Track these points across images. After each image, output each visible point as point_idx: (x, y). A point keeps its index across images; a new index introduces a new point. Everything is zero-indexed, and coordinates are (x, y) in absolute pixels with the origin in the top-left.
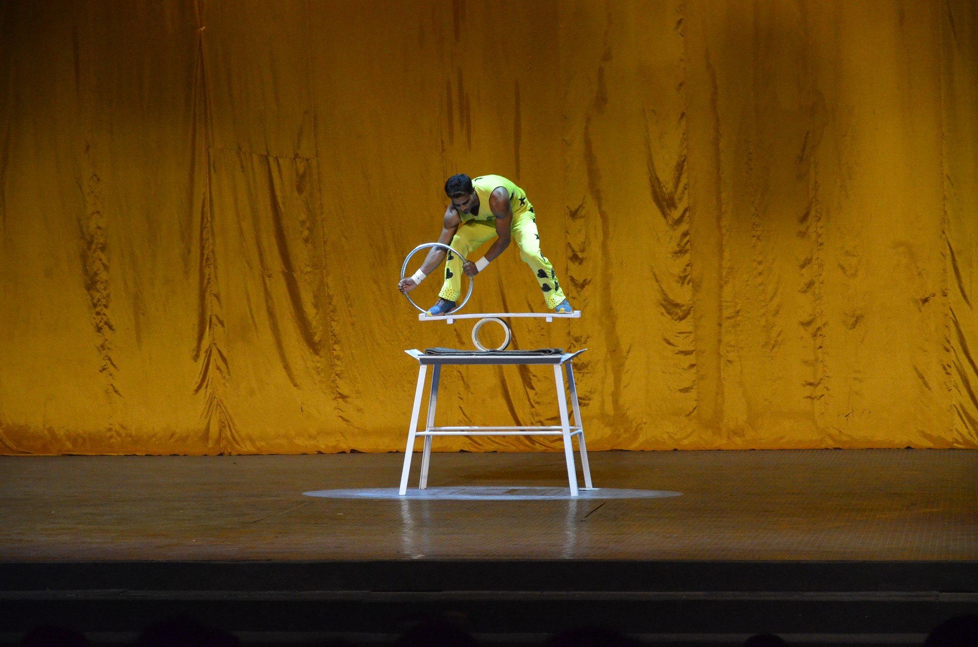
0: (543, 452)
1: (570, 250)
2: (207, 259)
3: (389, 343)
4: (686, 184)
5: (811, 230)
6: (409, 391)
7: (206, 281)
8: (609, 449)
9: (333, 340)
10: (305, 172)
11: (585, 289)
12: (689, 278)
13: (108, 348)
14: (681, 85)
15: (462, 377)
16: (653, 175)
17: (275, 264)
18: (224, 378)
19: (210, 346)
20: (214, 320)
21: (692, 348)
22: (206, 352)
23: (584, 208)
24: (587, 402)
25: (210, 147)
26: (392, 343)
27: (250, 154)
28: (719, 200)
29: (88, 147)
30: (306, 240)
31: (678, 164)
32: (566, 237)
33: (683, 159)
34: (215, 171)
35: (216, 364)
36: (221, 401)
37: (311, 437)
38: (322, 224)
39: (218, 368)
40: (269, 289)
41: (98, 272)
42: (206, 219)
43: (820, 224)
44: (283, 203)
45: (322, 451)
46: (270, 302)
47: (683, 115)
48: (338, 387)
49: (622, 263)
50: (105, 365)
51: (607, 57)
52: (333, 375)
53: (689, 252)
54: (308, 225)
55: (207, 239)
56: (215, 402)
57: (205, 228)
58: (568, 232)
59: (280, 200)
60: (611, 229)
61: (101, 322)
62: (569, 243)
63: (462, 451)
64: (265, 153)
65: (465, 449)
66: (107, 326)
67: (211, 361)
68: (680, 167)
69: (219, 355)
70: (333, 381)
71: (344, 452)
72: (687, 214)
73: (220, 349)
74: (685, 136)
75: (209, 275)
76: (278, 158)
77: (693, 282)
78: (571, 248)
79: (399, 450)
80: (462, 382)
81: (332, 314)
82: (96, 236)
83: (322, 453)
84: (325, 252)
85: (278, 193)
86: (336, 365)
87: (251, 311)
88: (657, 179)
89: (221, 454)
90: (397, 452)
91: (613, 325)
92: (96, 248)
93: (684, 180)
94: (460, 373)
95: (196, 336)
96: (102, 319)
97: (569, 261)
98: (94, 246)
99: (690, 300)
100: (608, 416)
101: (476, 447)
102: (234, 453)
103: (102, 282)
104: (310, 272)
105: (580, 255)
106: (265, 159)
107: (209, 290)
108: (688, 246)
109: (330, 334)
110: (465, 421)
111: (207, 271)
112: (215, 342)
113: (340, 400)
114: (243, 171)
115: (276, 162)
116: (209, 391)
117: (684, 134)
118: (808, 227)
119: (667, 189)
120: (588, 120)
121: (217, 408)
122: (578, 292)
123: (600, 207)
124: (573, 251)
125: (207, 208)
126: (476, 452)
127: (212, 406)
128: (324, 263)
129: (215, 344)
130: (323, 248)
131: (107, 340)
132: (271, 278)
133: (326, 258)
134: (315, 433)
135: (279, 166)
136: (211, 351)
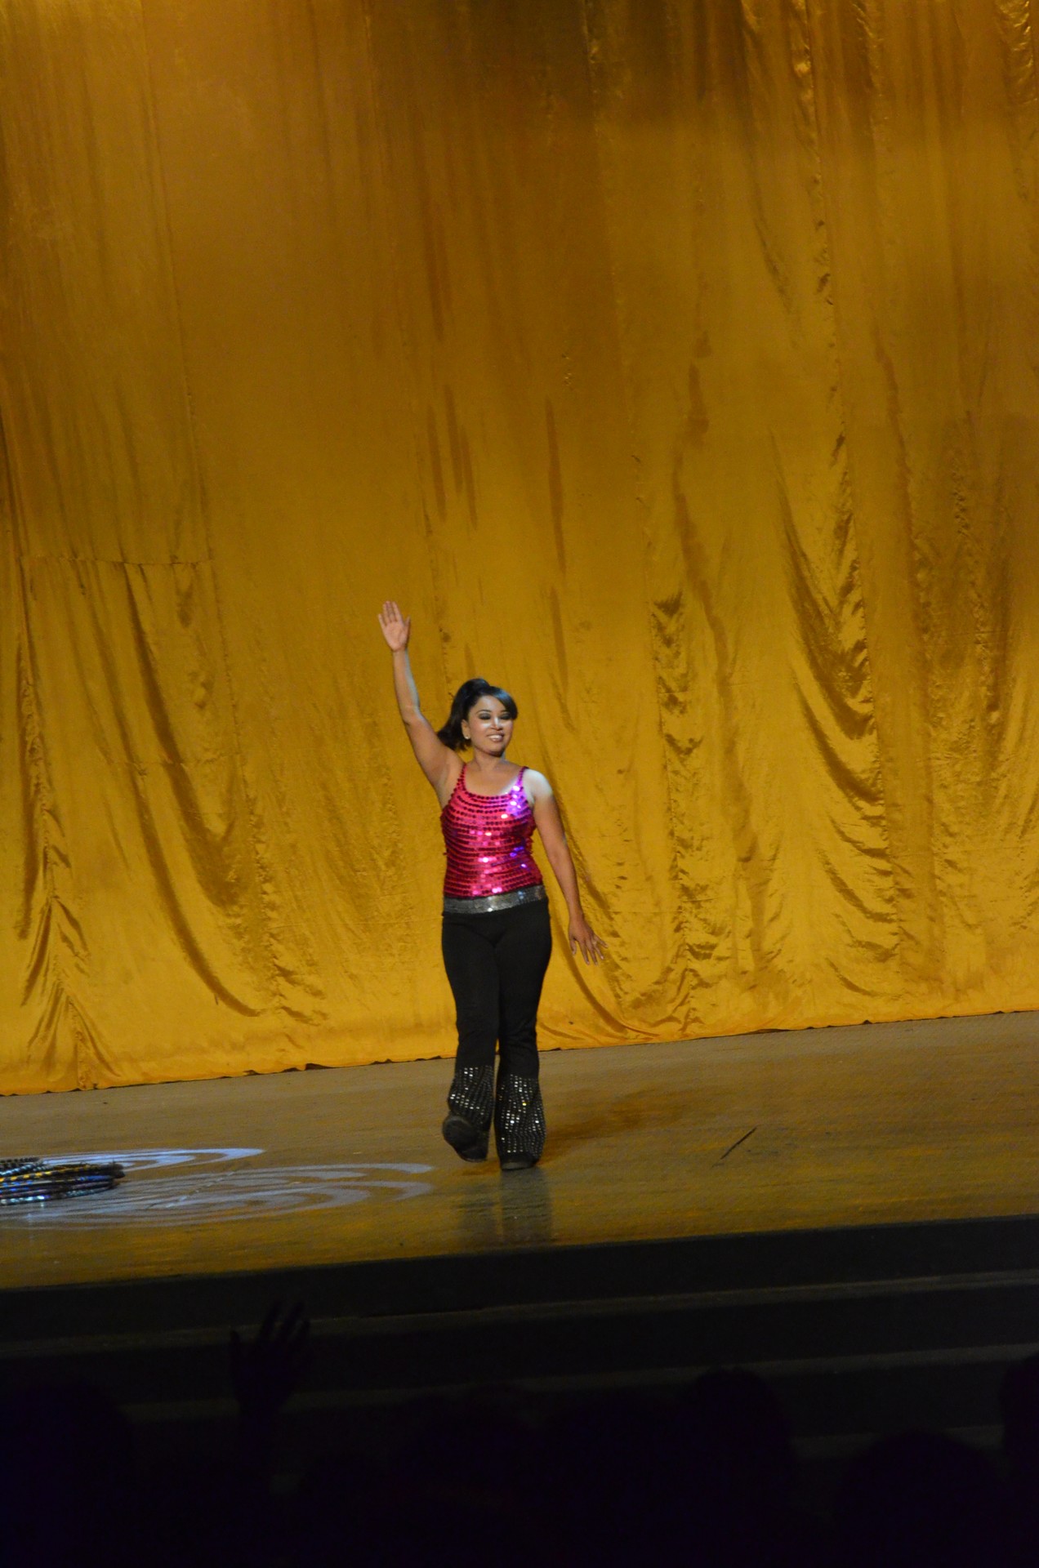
0: (643, 1045)
1: (663, 690)
2: (33, 750)
3: (359, 873)
4: (854, 561)
6: (400, 955)
7: (33, 788)
8: (754, 1030)
9: (261, 876)
10: (191, 587)
11: (693, 755)
12: (873, 720)
14: (834, 389)
16: (795, 548)
17: (150, 751)
18: (76, 955)
19: (47, 904)
20: (52, 855)
21: (883, 845)
22: (42, 912)
23: (681, 614)
24: (708, 952)
25: (22, 554)
26: (365, 874)
27: (93, 562)
30: (201, 706)
31: (838, 528)
32: (654, 668)
33: (845, 517)
34: (34, 596)
35: (61, 932)
36: (74, 996)
37: (235, 1048)
38: (228, 675)
39: (65, 939)
40: (143, 796)
42: (24, 682)
44: (157, 644)
45: (256, 1070)
46: (146, 817)
47: (841, 440)
48: (275, 957)
49: (754, 706)
51: (703, 348)
52: (266, 937)
53: (869, 678)
54: (202, 678)
55: (30, 716)
56: (63, 999)
57: (26, 696)
58: (657, 659)
59: (150, 640)
60: (731, 648)
62: (660, 678)
64: (120, 560)
67: (52, 927)
68: (842, 531)
69: (64, 916)
70: (267, 947)
71: (293, 1070)
73: (65, 905)
74: (847, 477)
75: (38, 778)
76: (143, 566)
77: (878, 730)
78: (665, 685)
79: (393, 1059)
81: (255, 830)
83: (256, 1074)
84: (236, 723)
85: (146, 626)
86: (269, 919)
87: (115, 835)
88: (804, 555)
89: (78, 1090)
90: (388, 1061)
91: (747, 812)
93: (850, 554)
95: (22, 886)
97: (663, 709)
99: (874, 762)
100: (744, 973)
102: (102, 1084)
104: (212, 761)
105: (681, 697)
106: (121, 566)
107: (39, 805)
109: (255, 866)
111: (33, 771)
112: (57, 893)
113: (281, 980)
114: (83, 594)
115: (140, 573)
116: (51, 978)
117: (845, 474)
119: (821, 571)
120: (678, 462)
121: (67, 1009)
122: (682, 761)
123: (708, 609)
124: (669, 690)
125: (26, 662)
127: (59, 1006)
128: (236, 744)
129: (56, 897)
130: (232, 718)
132: (145, 776)
133: (238, 734)
134: (242, 1040)
135: (145, 579)
136: (50, 911)
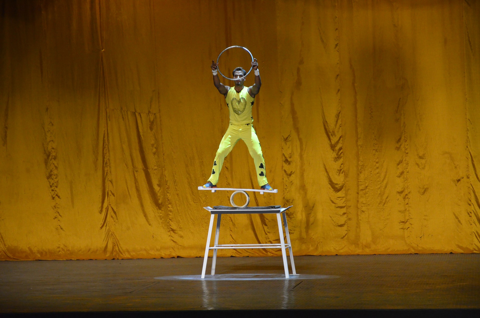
0: (272, 257)
1: (284, 157)
2: (106, 163)
3: (195, 203)
4: (340, 124)
5: (402, 146)
6: (205, 227)
7: (105, 174)
8: (304, 254)
9: (168, 202)
10: (154, 120)
11: (291, 176)
12: (342, 170)
13: (58, 207)
14: (338, 76)
15: (232, 220)
16: (325, 120)
17: (140, 166)
18: (115, 221)
19: (108, 206)
20: (110, 193)
21: (344, 205)
22: (106, 208)
23: (291, 136)
24: (293, 232)
25: (107, 108)
26: (197, 204)
27: (127, 111)
28: (357, 132)
29: (47, 109)
30: (154, 154)
31: (337, 115)
32: (282, 151)
33: (339, 112)
34: (110, 120)
35: (111, 215)
36: (114, 233)
37: (157, 250)
38: (162, 145)
39: (112, 217)
40: (137, 178)
41: (52, 170)
42: (105, 144)
43: (406, 143)
44: (143, 135)
45: (163, 257)
46: (137, 184)
47: (339, 90)
48: (170, 226)
49: (310, 163)
50: (56, 216)
51: (301, 62)
52: (168, 220)
53: (342, 158)
54: (155, 146)
55: (106, 153)
56: (110, 233)
57: (105, 148)
58: (283, 148)
59: (141, 134)
60: (304, 146)
61: (54, 194)
62: (283, 154)
63: (232, 256)
64: (134, 111)
65: (234, 255)
66: (57, 197)
67: (108, 213)
68: (338, 116)
69: (112, 211)
70: (168, 222)
71: (174, 257)
72: (341, 139)
73: (112, 207)
74: (340, 101)
75: (107, 171)
76: (140, 113)
77: (344, 173)
78: (284, 156)
79: (201, 256)
80: (231, 222)
81: (167, 189)
82: (51, 152)
83: (163, 258)
85: (141, 130)
86: (169, 215)
87: (128, 188)
88: (326, 122)
89: (114, 259)
90: (200, 257)
91: (306, 193)
92: (51, 158)
93: (339, 122)
94: (231, 218)
95: (101, 201)
96: (55, 193)
97: (284, 163)
98: (50, 158)
99: (343, 181)
100: (303, 239)
101: (239, 254)
102: (120, 258)
103: (54, 175)
104: (156, 169)
105: (289, 160)
106: (134, 114)
107: (107, 178)
108: (342, 155)
109: (167, 199)
110: (233, 241)
111: (106, 169)
112: (110, 204)
113: (172, 232)
114: (123, 120)
115: (140, 115)
116: (107, 228)
117: (339, 100)
118: (401, 145)
119: (331, 127)
120: (292, 94)
121: (111, 236)
122: (288, 178)
123: (298, 135)
124: (285, 158)
125: (106, 139)
126: (239, 257)
127: (109, 235)
128: (163, 165)
129: (110, 205)
130: (163, 158)
131: (57, 203)
132: (138, 172)
133: (164, 162)
134: (159, 248)
135: (141, 117)
136: (108, 208)
